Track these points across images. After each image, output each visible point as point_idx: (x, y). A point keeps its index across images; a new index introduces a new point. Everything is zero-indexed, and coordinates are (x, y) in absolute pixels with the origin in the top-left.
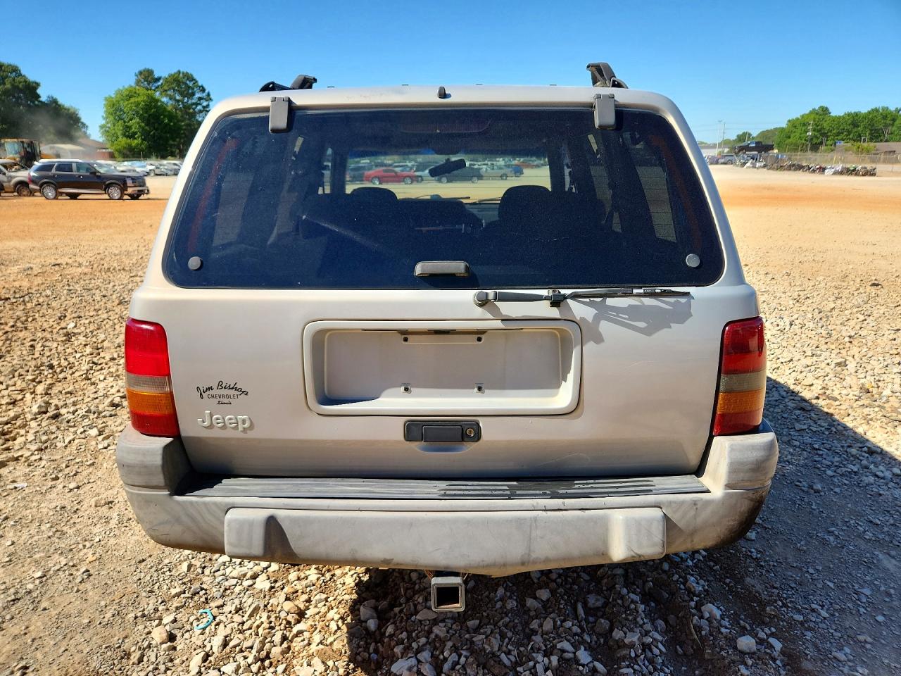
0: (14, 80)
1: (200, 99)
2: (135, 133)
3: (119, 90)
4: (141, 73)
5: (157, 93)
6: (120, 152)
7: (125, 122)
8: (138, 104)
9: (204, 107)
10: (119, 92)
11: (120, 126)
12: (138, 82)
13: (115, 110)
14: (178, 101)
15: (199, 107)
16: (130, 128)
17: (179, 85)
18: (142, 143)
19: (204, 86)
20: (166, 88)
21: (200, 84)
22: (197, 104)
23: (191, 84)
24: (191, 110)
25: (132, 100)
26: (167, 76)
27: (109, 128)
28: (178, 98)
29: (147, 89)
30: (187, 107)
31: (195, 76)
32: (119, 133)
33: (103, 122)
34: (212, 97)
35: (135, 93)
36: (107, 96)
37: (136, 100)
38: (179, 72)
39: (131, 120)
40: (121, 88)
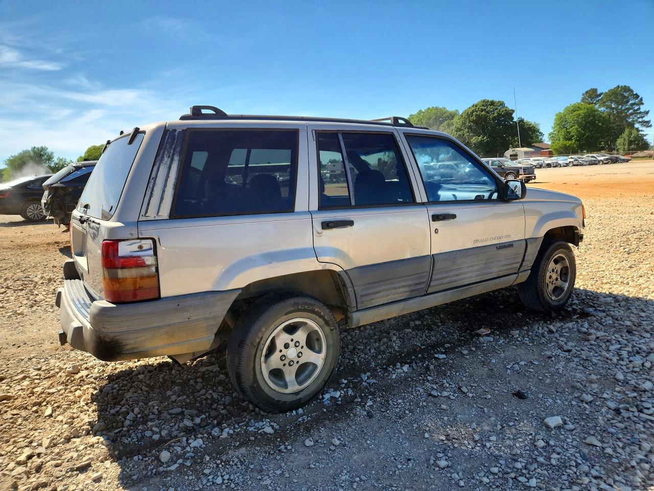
0: (500, 110)
1: (632, 104)
2: (573, 136)
3: (567, 107)
4: (587, 92)
5: (597, 106)
6: (556, 150)
7: (567, 129)
8: (579, 115)
9: (635, 110)
10: (567, 109)
11: (563, 132)
12: (583, 100)
13: (561, 122)
14: (613, 108)
15: (631, 111)
16: (569, 133)
17: (616, 97)
18: (575, 143)
19: (638, 94)
20: (605, 100)
21: (635, 93)
22: (628, 109)
23: (626, 94)
24: (624, 114)
25: (575, 113)
26: (607, 91)
27: (555, 134)
28: (613, 106)
29: (590, 103)
30: (620, 112)
31: (631, 88)
32: (561, 137)
33: (552, 131)
34: (643, 102)
35: (579, 107)
36: (557, 112)
37: (578, 112)
38: (618, 86)
39: (572, 127)
40: (569, 106)
